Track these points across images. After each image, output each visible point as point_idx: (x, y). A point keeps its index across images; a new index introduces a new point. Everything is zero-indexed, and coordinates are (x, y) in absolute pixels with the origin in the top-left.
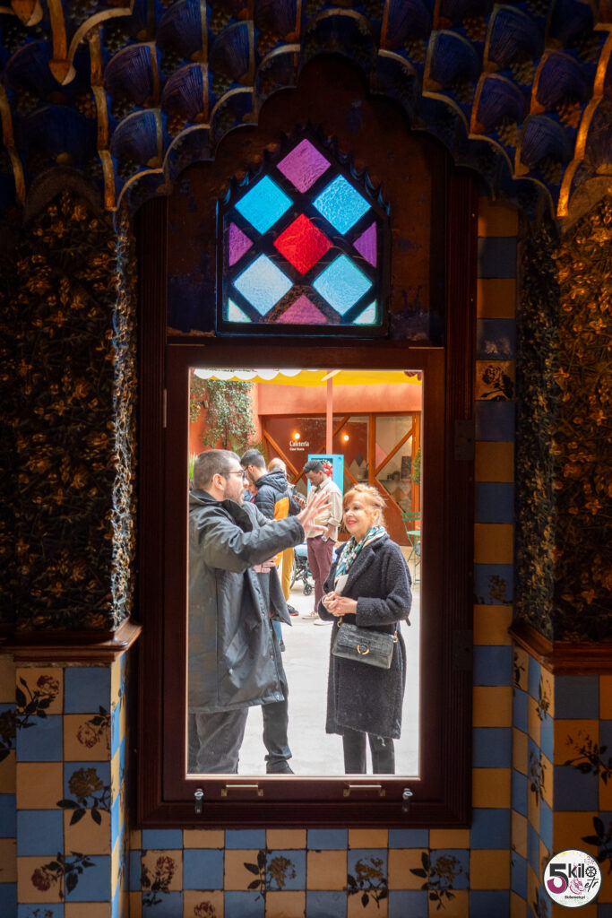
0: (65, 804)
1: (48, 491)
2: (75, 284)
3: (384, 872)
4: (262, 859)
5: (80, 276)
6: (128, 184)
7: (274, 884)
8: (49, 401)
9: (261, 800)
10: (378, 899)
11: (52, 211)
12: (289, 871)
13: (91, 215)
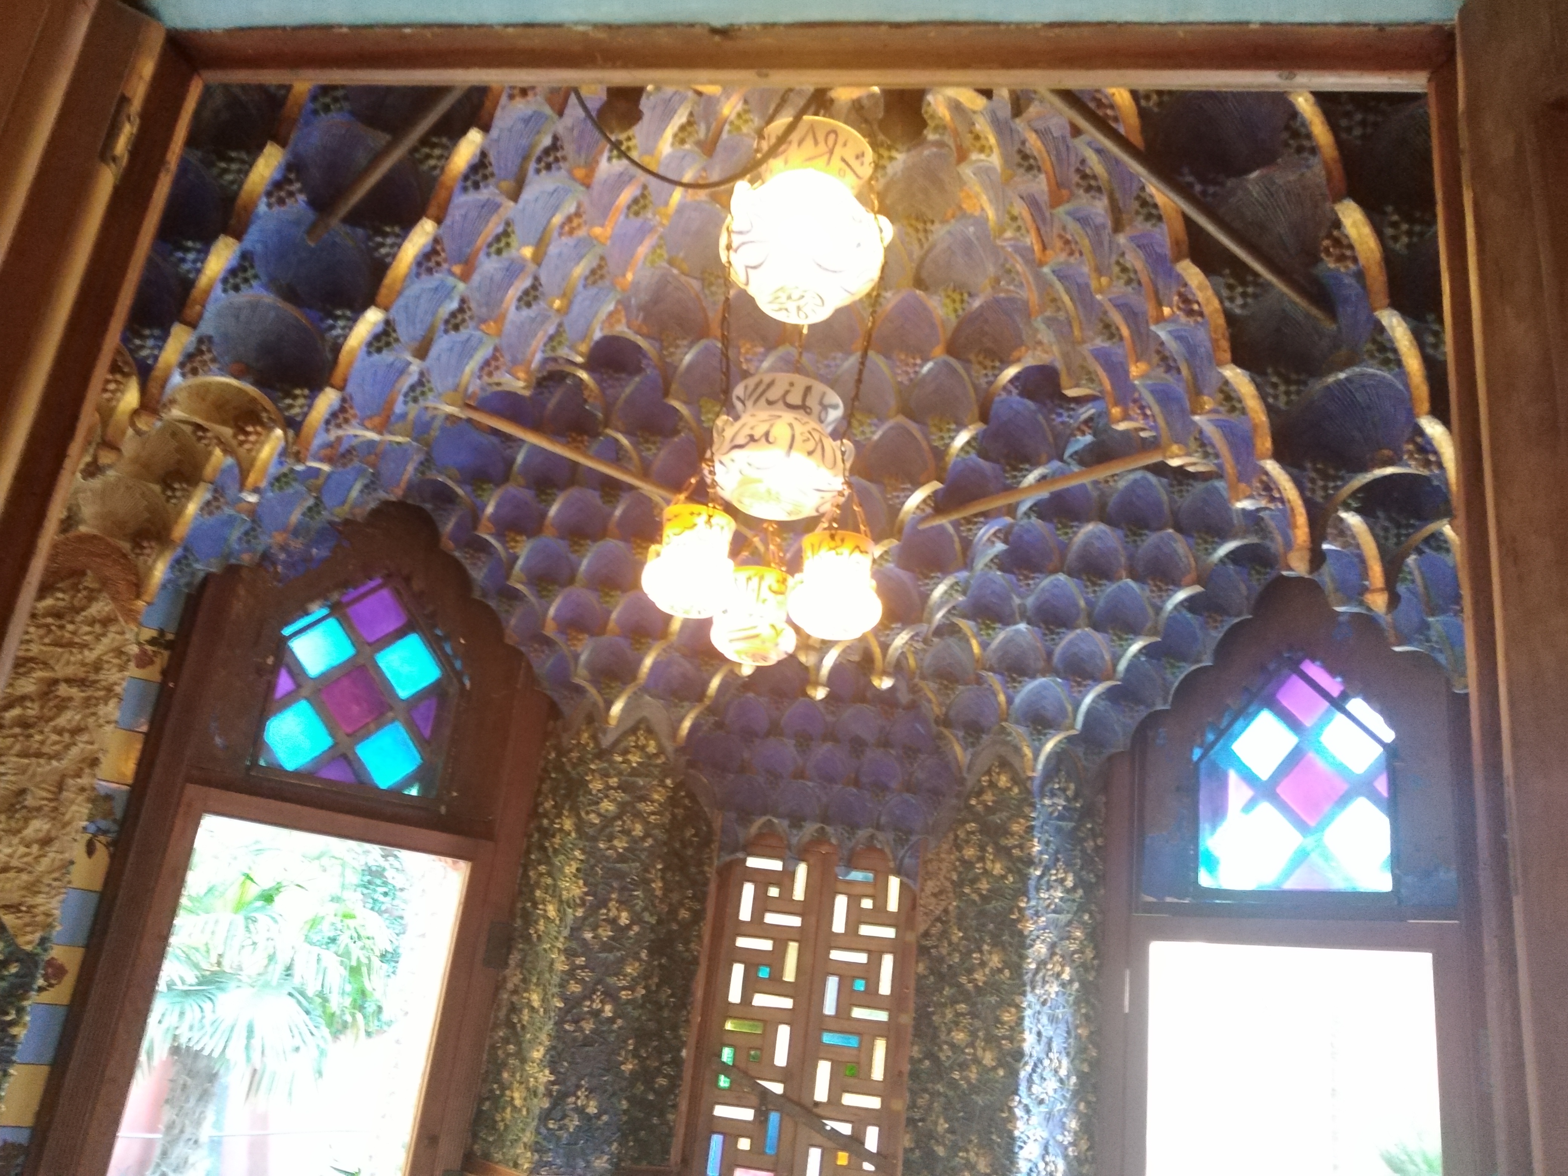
2: (998, 850)
6: (1049, 746)
11: (985, 778)
13: (1014, 781)
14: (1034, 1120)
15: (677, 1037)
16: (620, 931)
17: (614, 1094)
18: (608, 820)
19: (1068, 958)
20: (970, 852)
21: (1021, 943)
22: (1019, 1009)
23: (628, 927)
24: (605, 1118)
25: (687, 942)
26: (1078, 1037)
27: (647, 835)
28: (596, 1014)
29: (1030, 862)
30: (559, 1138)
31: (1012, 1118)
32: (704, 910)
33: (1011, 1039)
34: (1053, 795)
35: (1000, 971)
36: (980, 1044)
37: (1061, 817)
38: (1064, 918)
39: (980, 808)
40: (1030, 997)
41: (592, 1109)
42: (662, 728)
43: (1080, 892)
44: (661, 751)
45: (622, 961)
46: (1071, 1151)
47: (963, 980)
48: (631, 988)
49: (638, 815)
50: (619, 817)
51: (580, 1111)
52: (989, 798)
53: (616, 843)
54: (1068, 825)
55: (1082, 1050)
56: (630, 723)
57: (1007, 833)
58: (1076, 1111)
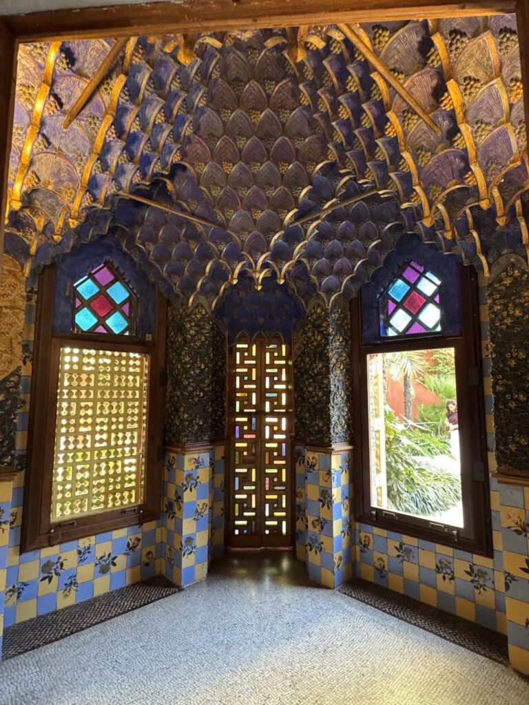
0: (320, 500)
1: (313, 397)
2: (319, 332)
3: (452, 567)
4: (401, 546)
5: (320, 330)
6: (333, 298)
7: (406, 558)
8: (313, 369)
9: (397, 521)
10: (450, 579)
11: (313, 311)
12: (411, 555)
13: (322, 310)
14: (335, 410)
15: (222, 400)
16: (202, 370)
17: (206, 418)
18: (193, 336)
19: (342, 362)
20: (310, 334)
21: (328, 359)
22: (329, 379)
23: (204, 369)
24: (205, 425)
25: (222, 372)
26: (346, 385)
27: (206, 340)
28: (198, 396)
29: (329, 334)
30: (192, 433)
31: (329, 410)
32: (226, 361)
33: (327, 388)
34: (334, 313)
35: (322, 368)
36: (317, 390)
37: (337, 320)
38: (340, 350)
39: (312, 320)
40: (332, 375)
41: (201, 423)
42: (206, 306)
43: (344, 342)
44: (207, 313)
45: (204, 379)
46: (346, 417)
47: (311, 372)
48: (208, 387)
49: (202, 334)
50: (197, 335)
51: (198, 424)
52: (314, 316)
53: (197, 343)
54: (339, 322)
55: (347, 388)
56: (195, 305)
57: (321, 327)
58: (347, 406)
